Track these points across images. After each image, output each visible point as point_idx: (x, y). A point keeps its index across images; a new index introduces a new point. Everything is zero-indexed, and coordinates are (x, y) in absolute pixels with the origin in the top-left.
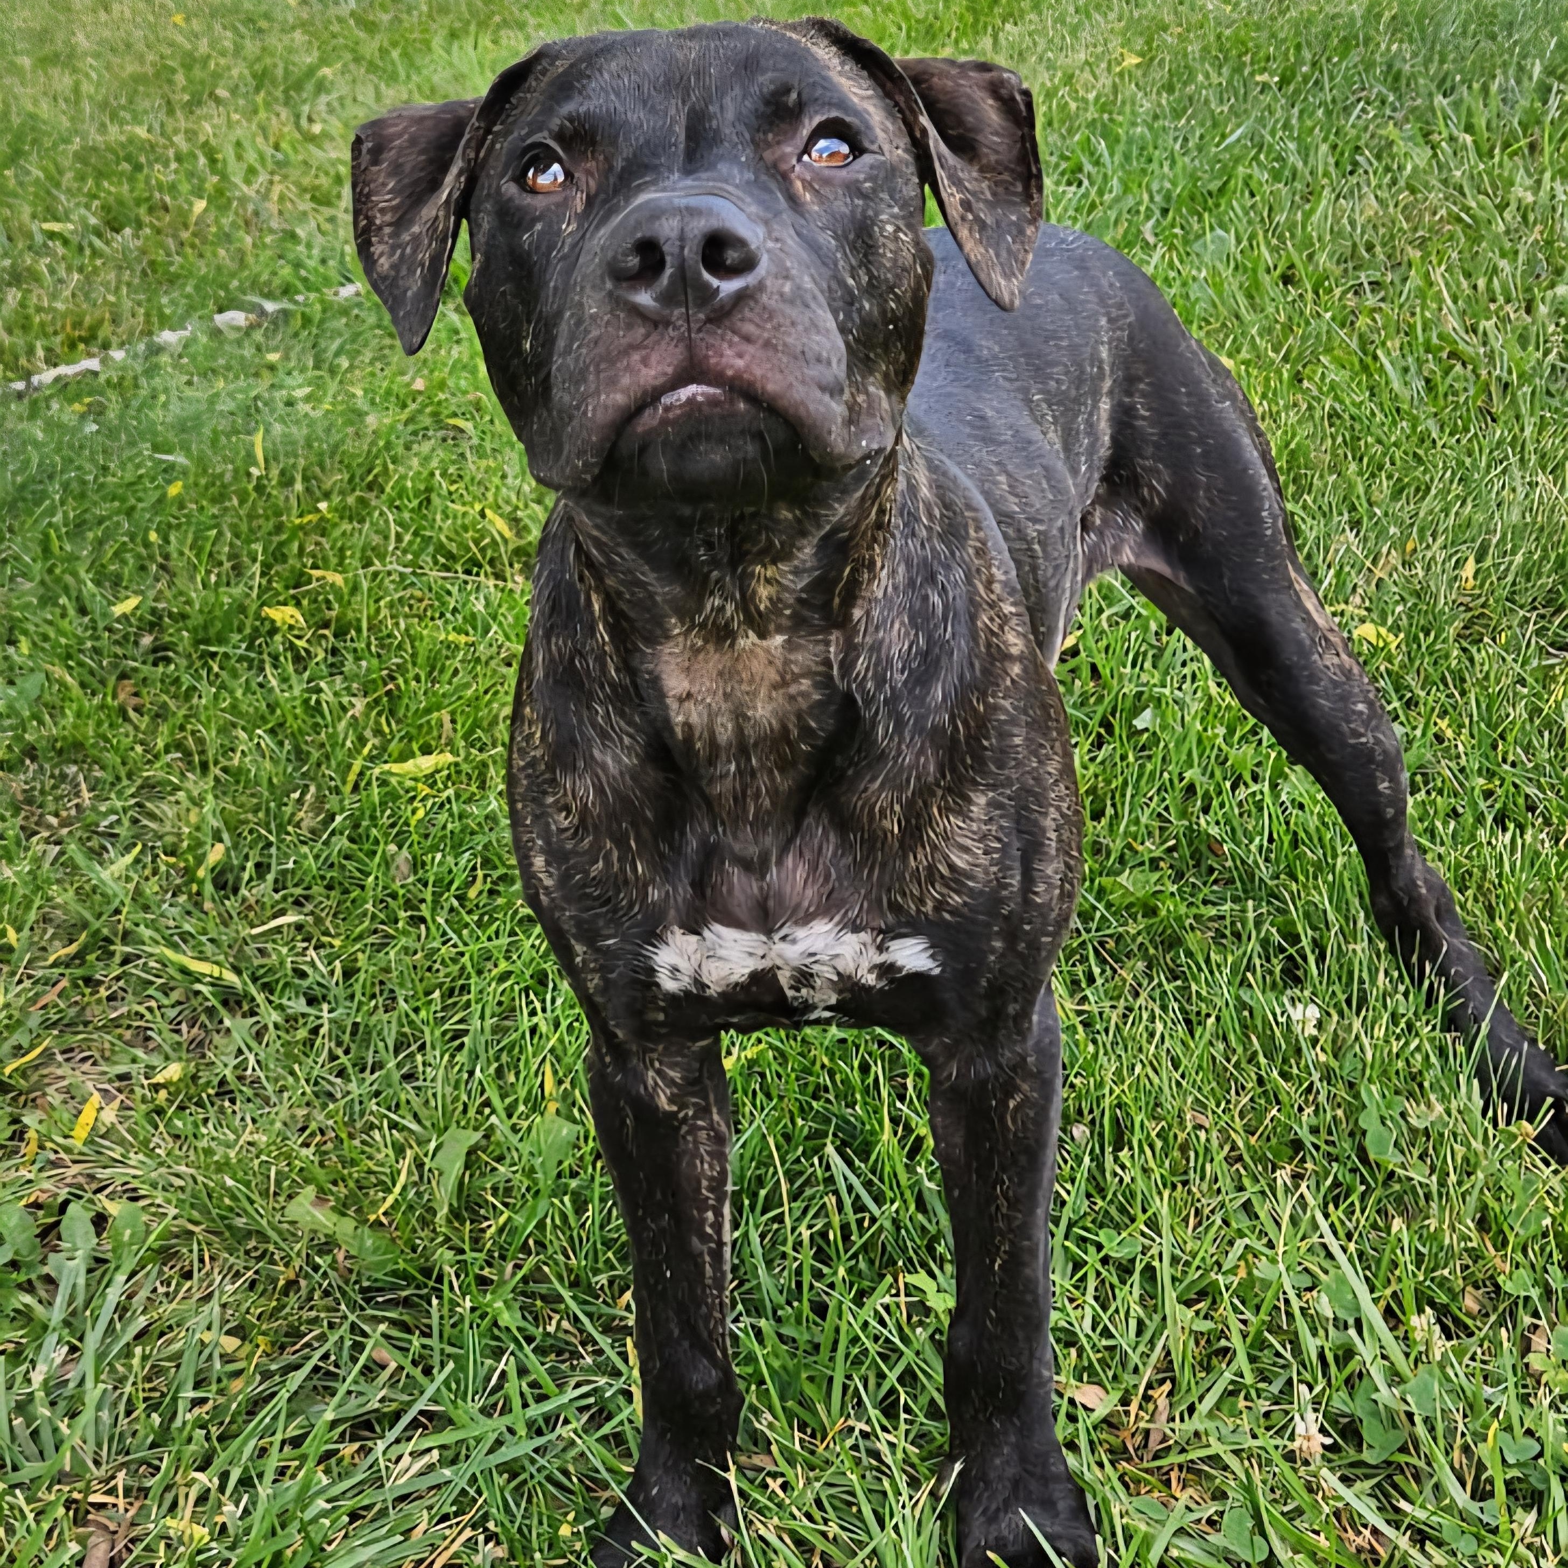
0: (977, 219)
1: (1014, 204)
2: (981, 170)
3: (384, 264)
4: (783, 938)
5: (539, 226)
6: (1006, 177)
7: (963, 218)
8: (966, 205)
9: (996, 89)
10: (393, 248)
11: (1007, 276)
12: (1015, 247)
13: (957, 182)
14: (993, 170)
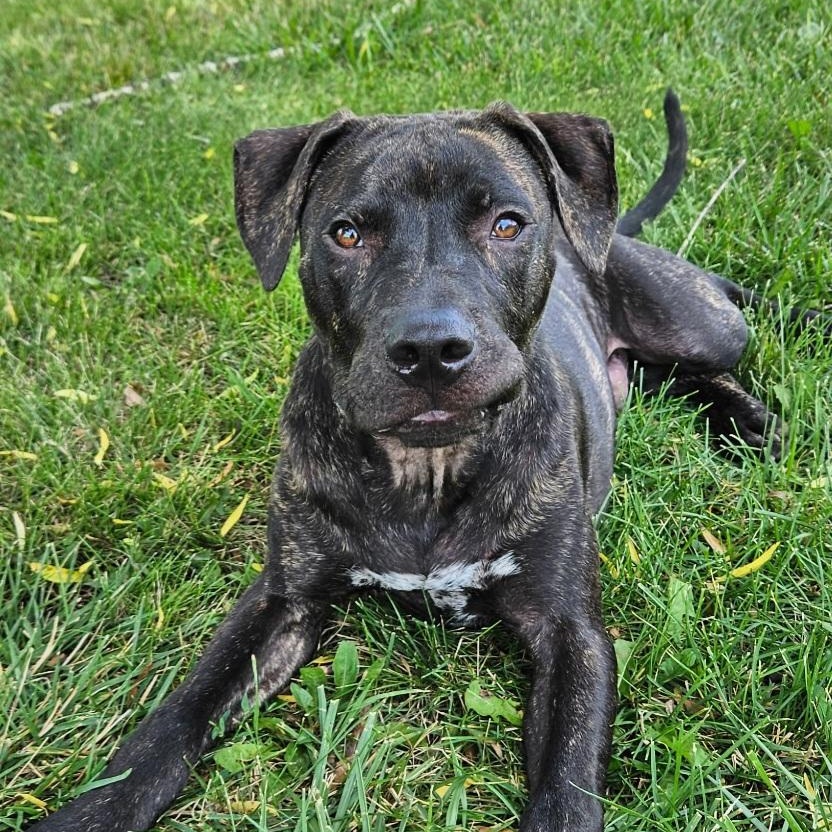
0: (580, 223)
1: (602, 209)
2: (584, 188)
3: (252, 233)
4: (435, 576)
5: (344, 268)
6: (598, 191)
7: (573, 226)
8: (575, 217)
9: (593, 136)
10: (259, 224)
11: (598, 256)
12: (601, 237)
13: (569, 202)
14: (590, 186)
